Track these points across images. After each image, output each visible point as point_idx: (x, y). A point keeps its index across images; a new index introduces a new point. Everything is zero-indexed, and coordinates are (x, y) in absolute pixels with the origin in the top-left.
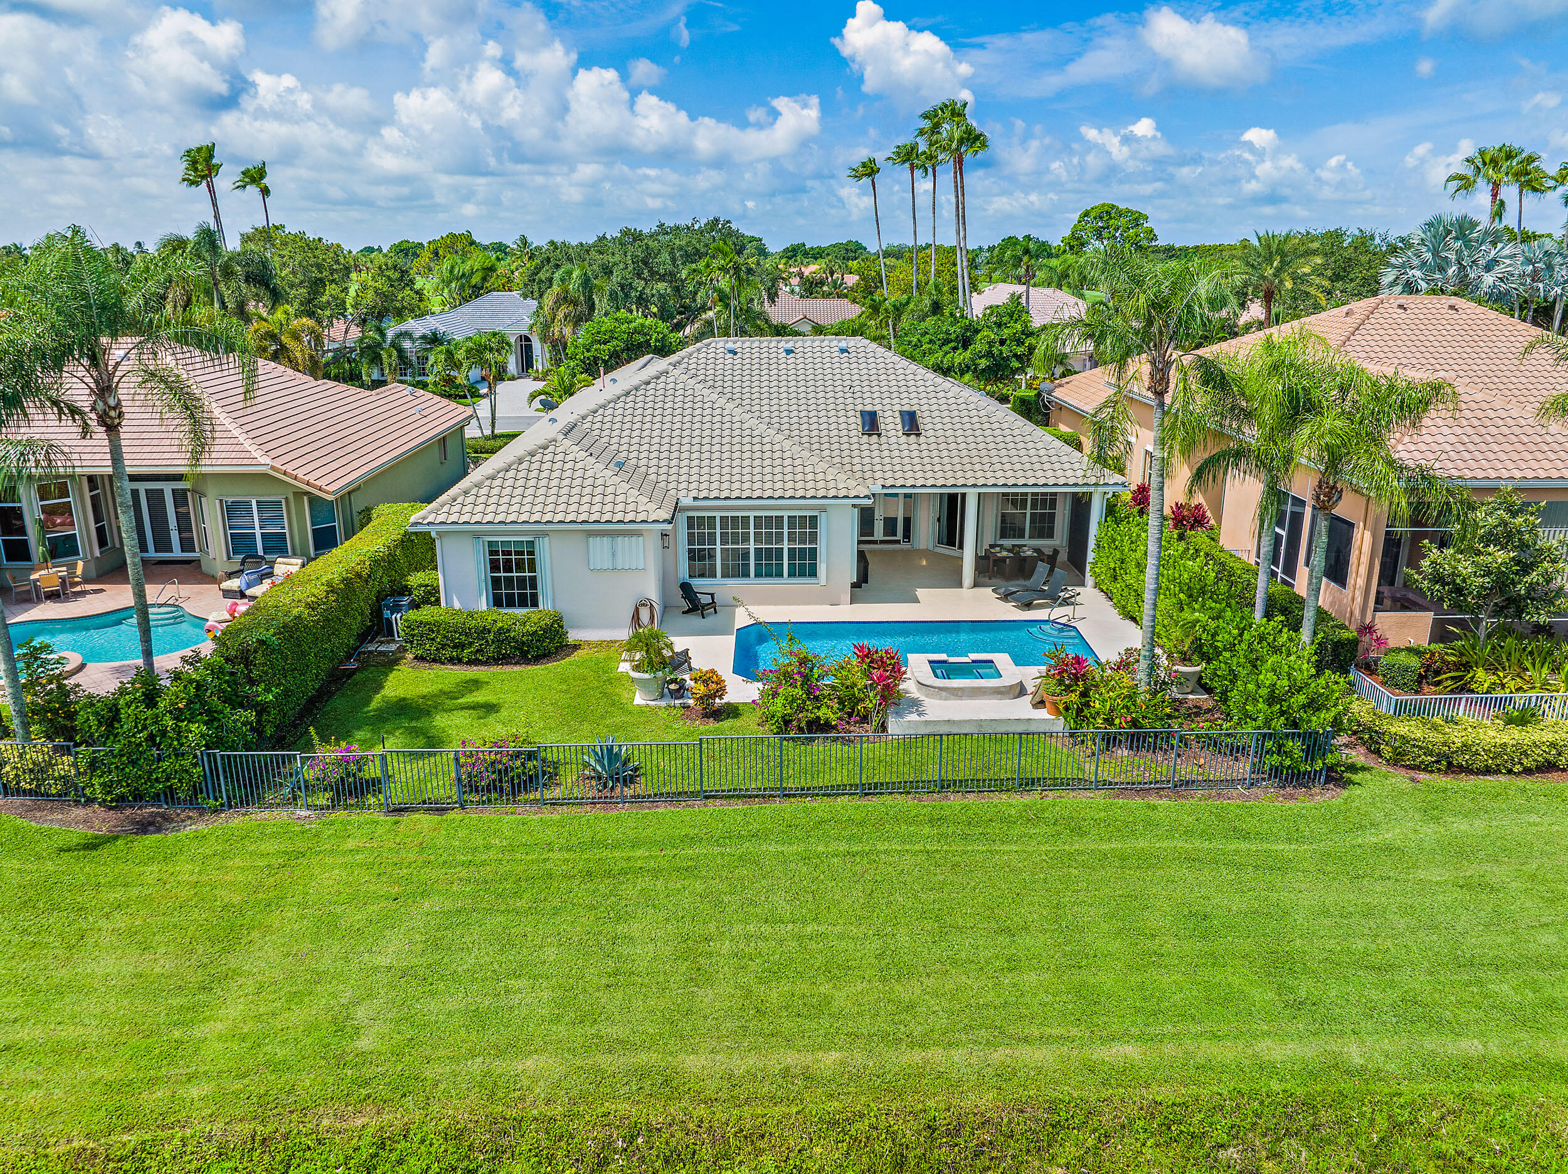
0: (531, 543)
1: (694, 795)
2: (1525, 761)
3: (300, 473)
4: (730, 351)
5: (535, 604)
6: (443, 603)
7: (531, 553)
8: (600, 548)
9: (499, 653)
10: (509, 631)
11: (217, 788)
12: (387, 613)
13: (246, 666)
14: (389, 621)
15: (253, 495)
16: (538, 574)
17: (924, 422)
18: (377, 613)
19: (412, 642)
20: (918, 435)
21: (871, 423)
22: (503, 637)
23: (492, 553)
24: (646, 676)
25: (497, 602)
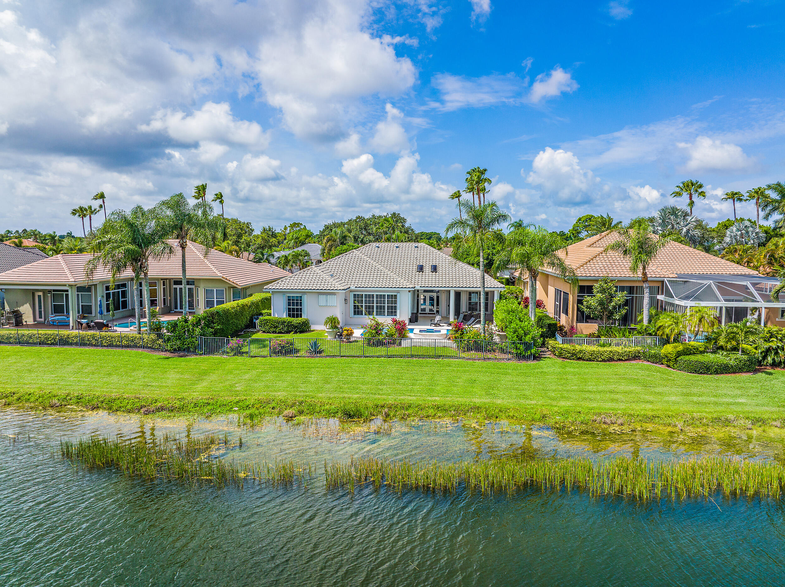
0: (301, 297)
1: (338, 356)
2: (602, 357)
3: (231, 280)
4: (377, 247)
5: (301, 317)
6: (272, 315)
7: (301, 300)
8: (322, 298)
9: (288, 330)
10: (291, 322)
11: (201, 349)
12: (254, 320)
13: (213, 318)
14: (255, 323)
15: (215, 287)
16: (302, 307)
17: (439, 269)
18: (251, 320)
19: (261, 326)
20: (436, 272)
21: (421, 269)
22: (290, 324)
23: (289, 300)
24: (330, 330)
25: (289, 315)
